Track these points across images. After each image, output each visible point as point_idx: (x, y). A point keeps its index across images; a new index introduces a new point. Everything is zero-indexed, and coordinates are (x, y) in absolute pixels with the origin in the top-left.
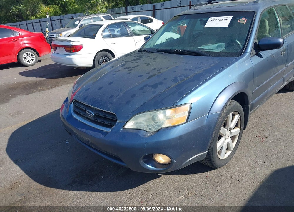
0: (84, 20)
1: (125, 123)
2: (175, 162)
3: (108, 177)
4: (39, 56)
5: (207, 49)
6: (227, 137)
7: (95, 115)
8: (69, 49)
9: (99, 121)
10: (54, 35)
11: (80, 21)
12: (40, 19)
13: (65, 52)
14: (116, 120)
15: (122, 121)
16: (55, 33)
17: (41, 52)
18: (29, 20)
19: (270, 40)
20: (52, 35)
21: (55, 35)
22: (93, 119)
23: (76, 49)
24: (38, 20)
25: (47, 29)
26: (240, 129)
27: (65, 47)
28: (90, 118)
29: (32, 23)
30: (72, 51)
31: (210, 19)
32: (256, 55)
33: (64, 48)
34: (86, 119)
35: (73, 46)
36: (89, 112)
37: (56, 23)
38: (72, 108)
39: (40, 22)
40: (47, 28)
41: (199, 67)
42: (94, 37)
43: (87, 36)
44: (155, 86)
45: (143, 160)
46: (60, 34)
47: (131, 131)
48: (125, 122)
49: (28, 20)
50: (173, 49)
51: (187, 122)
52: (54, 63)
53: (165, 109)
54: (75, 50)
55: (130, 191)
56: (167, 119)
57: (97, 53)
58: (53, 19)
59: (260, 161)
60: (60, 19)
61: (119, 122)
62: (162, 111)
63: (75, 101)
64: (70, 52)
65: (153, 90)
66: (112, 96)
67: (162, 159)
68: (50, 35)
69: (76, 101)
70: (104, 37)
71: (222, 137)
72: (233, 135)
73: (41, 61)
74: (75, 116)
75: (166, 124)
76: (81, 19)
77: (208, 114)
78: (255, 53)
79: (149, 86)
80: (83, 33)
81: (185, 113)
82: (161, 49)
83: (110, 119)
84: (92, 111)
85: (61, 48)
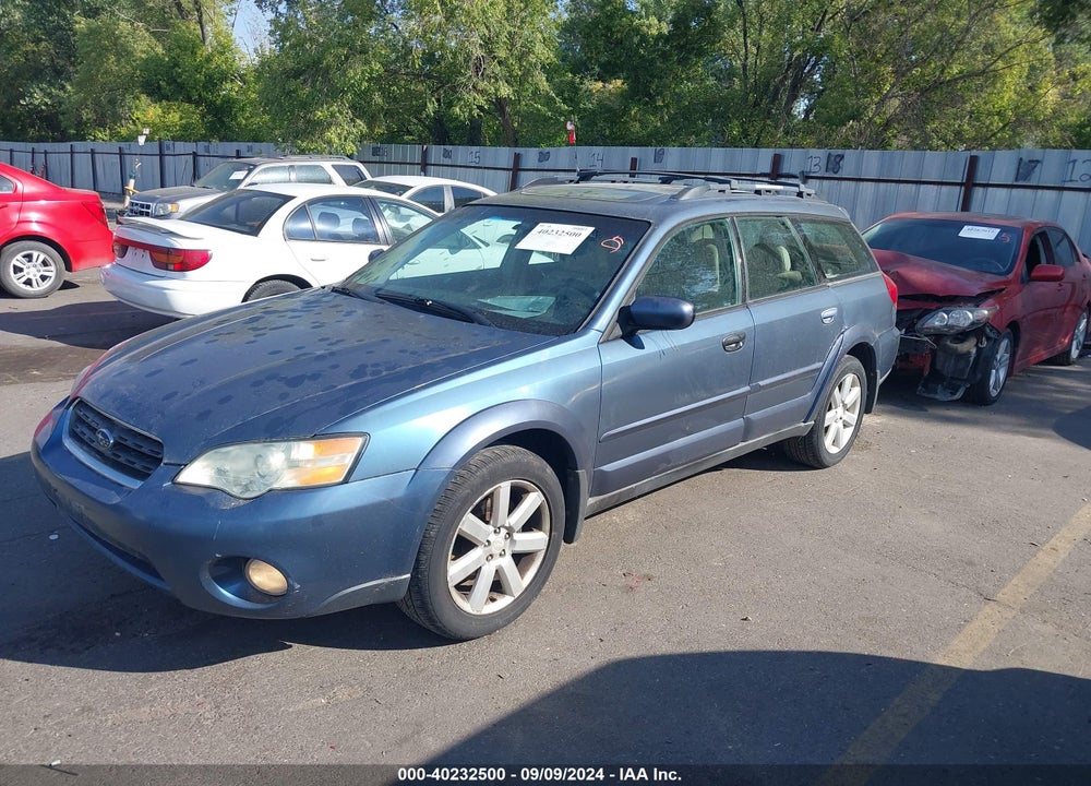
0: (265, 170)
1: (180, 467)
2: (299, 589)
3: (135, 635)
4: (69, 268)
5: (501, 308)
6: (496, 552)
7: (115, 444)
8: (163, 258)
9: (122, 460)
10: (148, 207)
11: (250, 171)
12: (123, 145)
13: (149, 266)
14: (161, 460)
15: (172, 462)
16: (153, 199)
17: (80, 256)
18: (85, 140)
19: (657, 305)
20: (142, 206)
21: (153, 205)
22: (108, 453)
23: (188, 261)
24: (115, 146)
25: (132, 182)
26: (550, 536)
27: (153, 250)
28: (101, 449)
29: (93, 152)
30: (172, 267)
31: (541, 226)
32: (622, 337)
33: (147, 254)
34: (93, 453)
35: (181, 250)
36: (103, 434)
37: (179, 164)
38: (68, 422)
39: (121, 154)
40: (131, 177)
41: (442, 349)
42: (255, 231)
43: (234, 226)
44: (295, 382)
45: (211, 574)
46: (170, 206)
47: (192, 490)
48: (180, 465)
49: (83, 139)
50: (417, 294)
51: (345, 481)
52: (113, 299)
53: (290, 441)
54: (181, 263)
55: (179, 676)
56: (291, 467)
57: (257, 282)
58: (168, 148)
59: (592, 635)
60: (195, 155)
61: (165, 464)
62: (284, 445)
63: (81, 402)
64: (167, 269)
65: (286, 389)
66: (169, 397)
67: (266, 577)
68: (137, 204)
69: (82, 404)
70: (291, 236)
71: (476, 546)
72: (519, 548)
73: (75, 286)
74: (69, 444)
75: (288, 481)
76: (255, 166)
77: (417, 470)
78: (618, 331)
79: (281, 379)
80: (230, 211)
81: (345, 457)
82: (388, 291)
83: (150, 456)
84: (111, 432)
85: (140, 252)
